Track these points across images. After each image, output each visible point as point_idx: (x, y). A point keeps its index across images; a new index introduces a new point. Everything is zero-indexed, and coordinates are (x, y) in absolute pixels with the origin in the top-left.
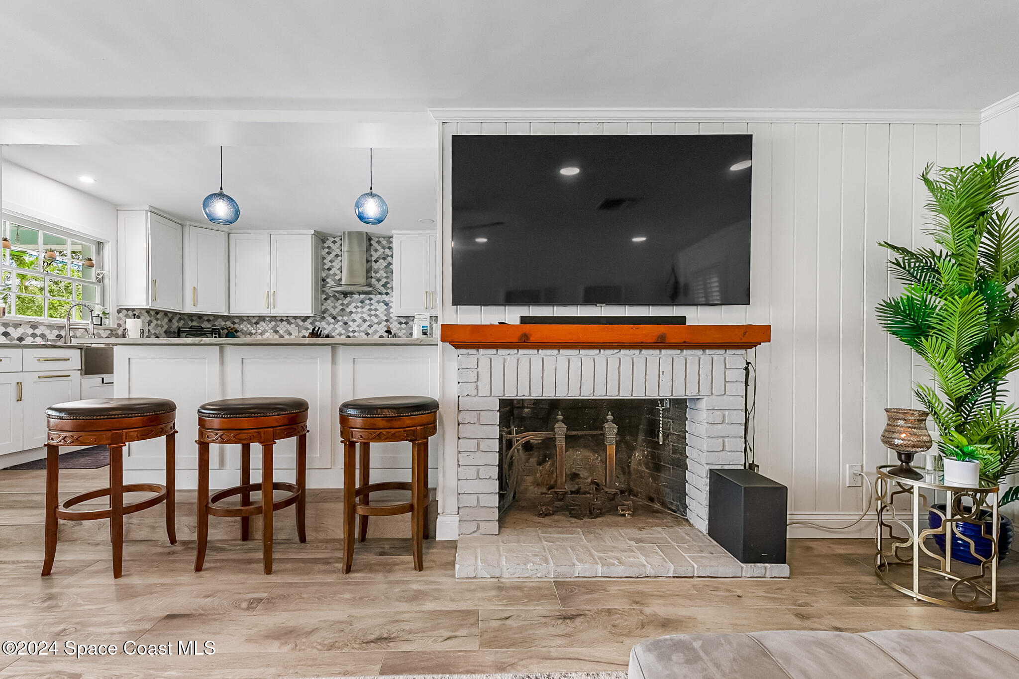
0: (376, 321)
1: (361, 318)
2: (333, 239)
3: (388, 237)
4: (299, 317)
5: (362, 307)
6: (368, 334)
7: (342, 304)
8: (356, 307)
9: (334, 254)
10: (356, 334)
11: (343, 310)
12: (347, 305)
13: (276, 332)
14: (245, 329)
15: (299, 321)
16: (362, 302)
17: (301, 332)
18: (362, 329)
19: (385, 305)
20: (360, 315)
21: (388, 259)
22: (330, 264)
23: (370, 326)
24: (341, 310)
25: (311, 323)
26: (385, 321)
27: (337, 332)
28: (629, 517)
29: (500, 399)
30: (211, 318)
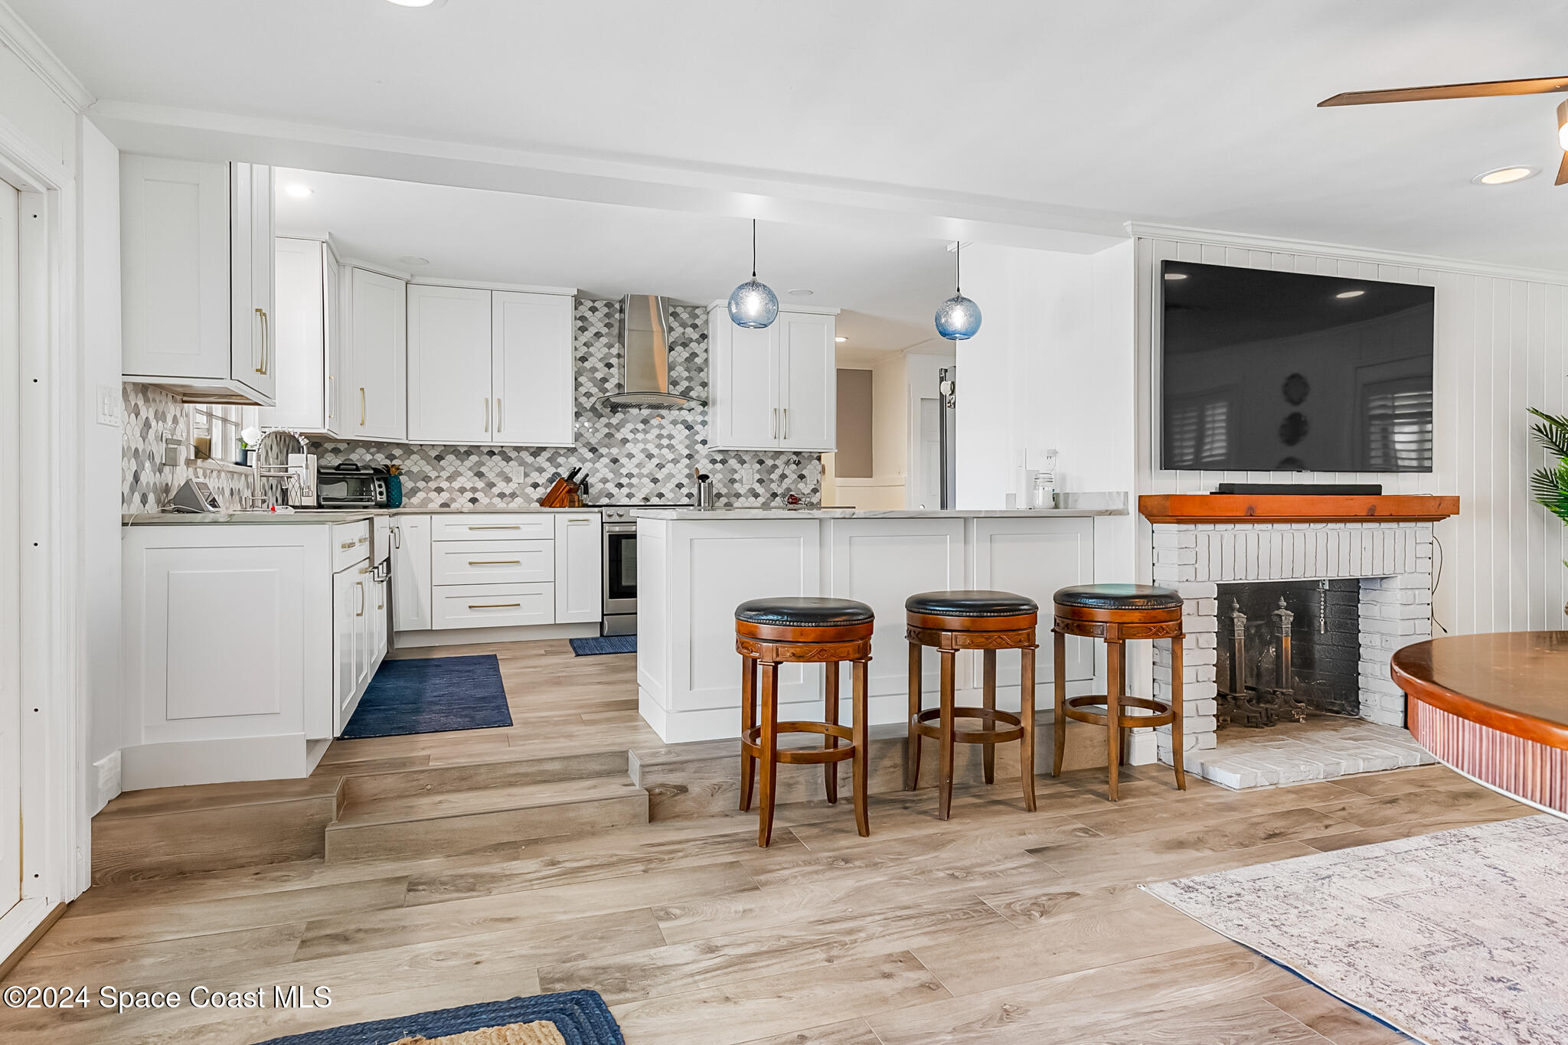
0: (671, 456)
1: (643, 450)
2: (590, 304)
3: (693, 307)
4: (527, 449)
5: (645, 432)
6: (655, 481)
7: (608, 425)
8: (634, 431)
9: (592, 330)
10: (634, 481)
11: (609, 435)
12: (618, 427)
13: (480, 475)
14: (415, 469)
15: (524, 454)
16: (645, 422)
17: (529, 476)
18: (645, 471)
19: (686, 428)
20: (641, 446)
21: (691, 345)
22: (585, 349)
23: (660, 466)
24: (606, 436)
25: (548, 460)
26: (686, 457)
27: (599, 476)
28: (1303, 722)
29: (1217, 584)
30: (342, 446)
